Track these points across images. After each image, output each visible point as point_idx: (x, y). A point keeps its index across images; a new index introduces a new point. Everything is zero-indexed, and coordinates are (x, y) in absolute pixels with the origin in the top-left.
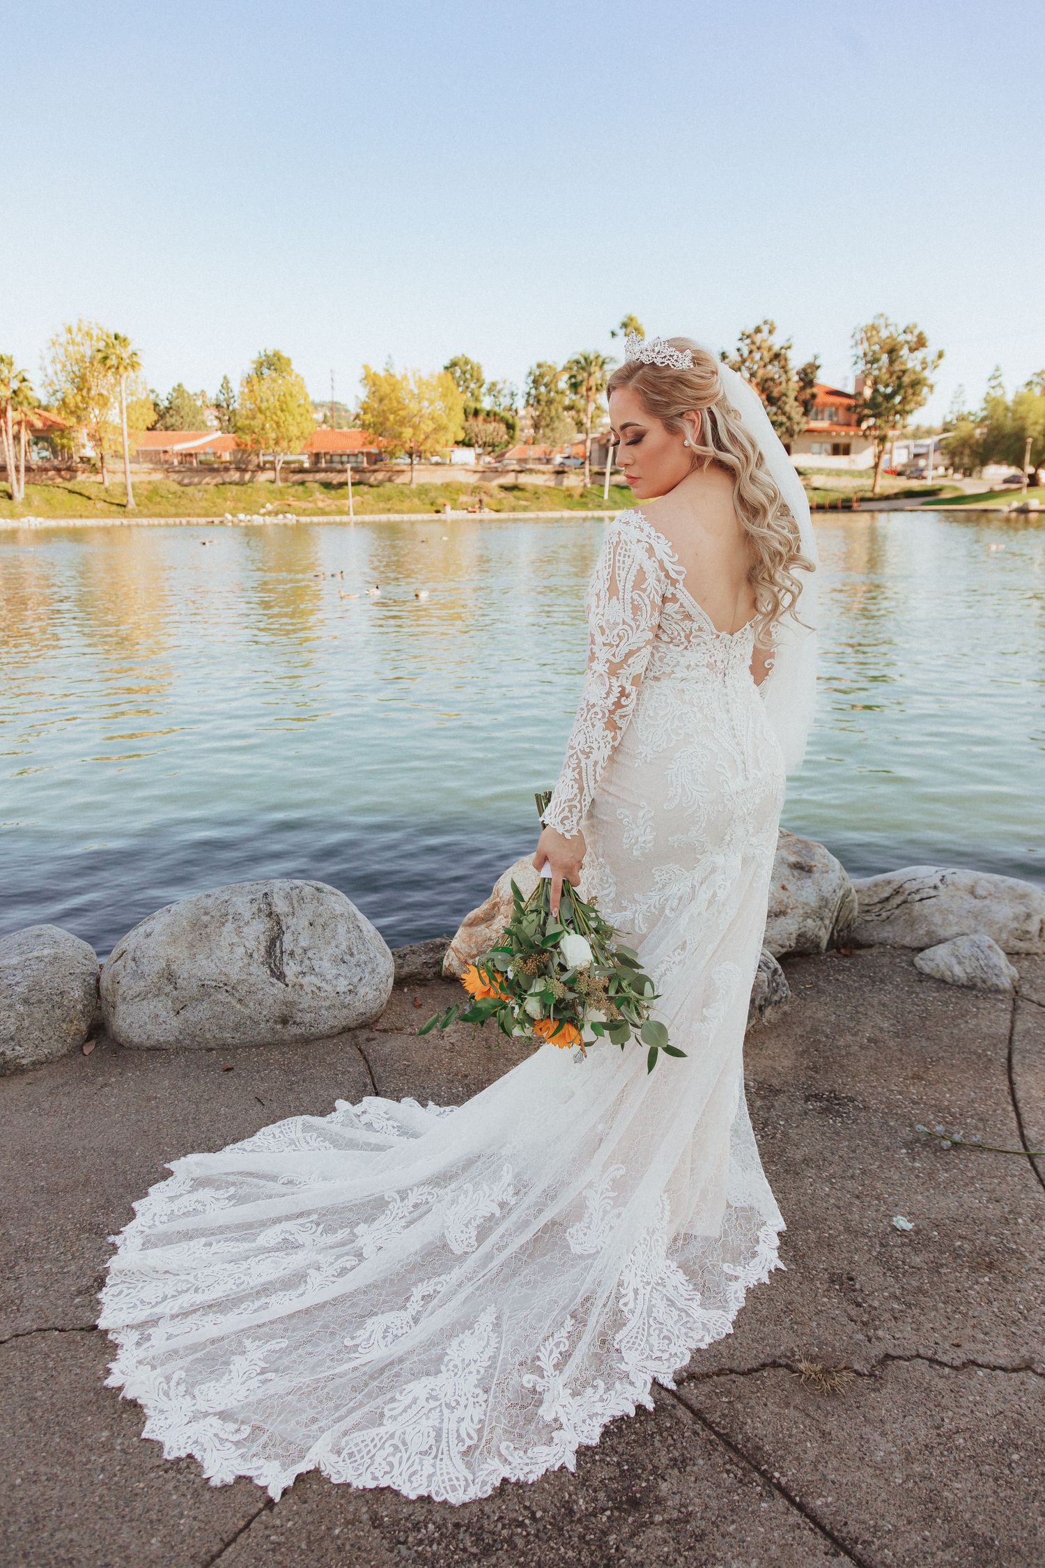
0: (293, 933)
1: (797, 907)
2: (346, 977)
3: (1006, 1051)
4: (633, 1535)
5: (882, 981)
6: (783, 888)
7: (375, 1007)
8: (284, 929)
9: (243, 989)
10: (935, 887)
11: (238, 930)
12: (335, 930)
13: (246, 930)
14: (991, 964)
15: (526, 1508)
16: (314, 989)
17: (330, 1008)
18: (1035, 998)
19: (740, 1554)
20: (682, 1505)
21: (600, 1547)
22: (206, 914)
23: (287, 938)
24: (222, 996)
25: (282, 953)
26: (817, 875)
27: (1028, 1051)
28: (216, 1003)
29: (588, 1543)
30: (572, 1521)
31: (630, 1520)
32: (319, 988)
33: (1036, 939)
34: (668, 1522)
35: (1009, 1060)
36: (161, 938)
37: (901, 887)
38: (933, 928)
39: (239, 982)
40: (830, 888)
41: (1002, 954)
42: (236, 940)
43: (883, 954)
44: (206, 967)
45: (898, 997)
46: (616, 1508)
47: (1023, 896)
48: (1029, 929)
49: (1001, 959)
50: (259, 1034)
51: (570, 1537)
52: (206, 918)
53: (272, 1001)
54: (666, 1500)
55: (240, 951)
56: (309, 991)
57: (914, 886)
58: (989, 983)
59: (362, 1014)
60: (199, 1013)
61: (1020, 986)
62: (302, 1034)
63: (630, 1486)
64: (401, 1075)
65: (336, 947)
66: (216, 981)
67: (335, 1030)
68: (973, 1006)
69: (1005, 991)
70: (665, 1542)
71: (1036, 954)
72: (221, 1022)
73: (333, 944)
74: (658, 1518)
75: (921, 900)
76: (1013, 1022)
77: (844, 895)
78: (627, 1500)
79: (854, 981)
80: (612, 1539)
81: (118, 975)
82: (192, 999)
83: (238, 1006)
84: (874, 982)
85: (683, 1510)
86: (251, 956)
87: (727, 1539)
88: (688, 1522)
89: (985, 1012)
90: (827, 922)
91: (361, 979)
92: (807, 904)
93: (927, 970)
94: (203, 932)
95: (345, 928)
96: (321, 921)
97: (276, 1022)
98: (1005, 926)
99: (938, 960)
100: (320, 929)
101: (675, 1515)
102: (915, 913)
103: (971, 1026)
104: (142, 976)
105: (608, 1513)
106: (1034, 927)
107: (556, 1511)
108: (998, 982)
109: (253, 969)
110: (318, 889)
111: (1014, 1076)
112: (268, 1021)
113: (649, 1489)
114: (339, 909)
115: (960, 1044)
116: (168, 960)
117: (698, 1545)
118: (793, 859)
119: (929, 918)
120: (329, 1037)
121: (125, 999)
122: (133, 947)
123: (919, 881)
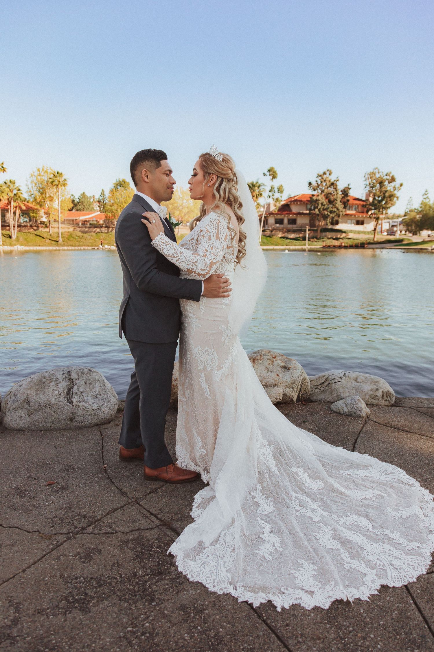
0: (78, 386)
1: (282, 383)
2: (97, 403)
3: (356, 437)
4: (156, 582)
5: (315, 413)
6: (277, 375)
7: (109, 416)
8: (75, 384)
9: (56, 407)
10: (341, 378)
11: (57, 385)
12: (94, 386)
13: (60, 385)
14: (358, 406)
15: (119, 574)
16: (84, 407)
17: (89, 415)
18: (374, 420)
19: (194, 588)
20: (177, 574)
21: (143, 586)
22: (44, 378)
23: (75, 388)
24: (48, 410)
25: (72, 393)
26: (291, 371)
27: (364, 437)
28: (45, 412)
29: (139, 584)
30: (134, 578)
31: (157, 578)
32: (86, 407)
33: (381, 399)
34: (171, 579)
35: (356, 440)
36: (27, 387)
37: (328, 378)
38: (339, 394)
39: (55, 404)
40: (296, 376)
41: (364, 403)
42: (55, 388)
43: (319, 404)
44: (42, 398)
45: (319, 418)
46: (153, 575)
47: (376, 382)
48: (377, 395)
49: (363, 405)
50: (61, 425)
51: (133, 582)
52: (44, 380)
53: (67, 412)
54: (172, 572)
55: (56, 392)
56: (82, 408)
57: (333, 377)
58: (357, 414)
59: (103, 419)
60: (38, 416)
61: (370, 416)
62: (78, 426)
63: (160, 568)
64: (114, 440)
65: (94, 392)
66: (45, 403)
67: (91, 425)
68: (349, 422)
69: (363, 417)
70: (168, 584)
71: (381, 405)
72: (46, 420)
73: (93, 391)
74: (167, 578)
75: (335, 383)
76: (362, 428)
77: (303, 379)
78: (158, 573)
79: (304, 413)
80: (148, 584)
81: (7, 401)
82: (36, 410)
83: (54, 414)
84: (312, 413)
85: (178, 575)
86: (60, 394)
87: (191, 584)
88: (178, 579)
89: (353, 424)
90: (295, 390)
91: (103, 405)
92: (287, 382)
93: (334, 409)
94: (43, 385)
95: (99, 385)
96: (90, 382)
97: (68, 420)
98: (368, 393)
99: (339, 406)
100: (88, 385)
101: (174, 577)
102: (333, 388)
103: (345, 429)
104: (17, 401)
105: (149, 576)
106: (379, 394)
107: (130, 575)
108: (360, 414)
109: (61, 399)
110: (90, 370)
111: (356, 445)
112: (65, 420)
113: (167, 569)
114: (97, 378)
115: (339, 434)
116: (27, 395)
117: (179, 586)
118: (282, 364)
119: (338, 390)
120: (89, 427)
121: (9, 410)
122: (15, 390)
123: (335, 375)
